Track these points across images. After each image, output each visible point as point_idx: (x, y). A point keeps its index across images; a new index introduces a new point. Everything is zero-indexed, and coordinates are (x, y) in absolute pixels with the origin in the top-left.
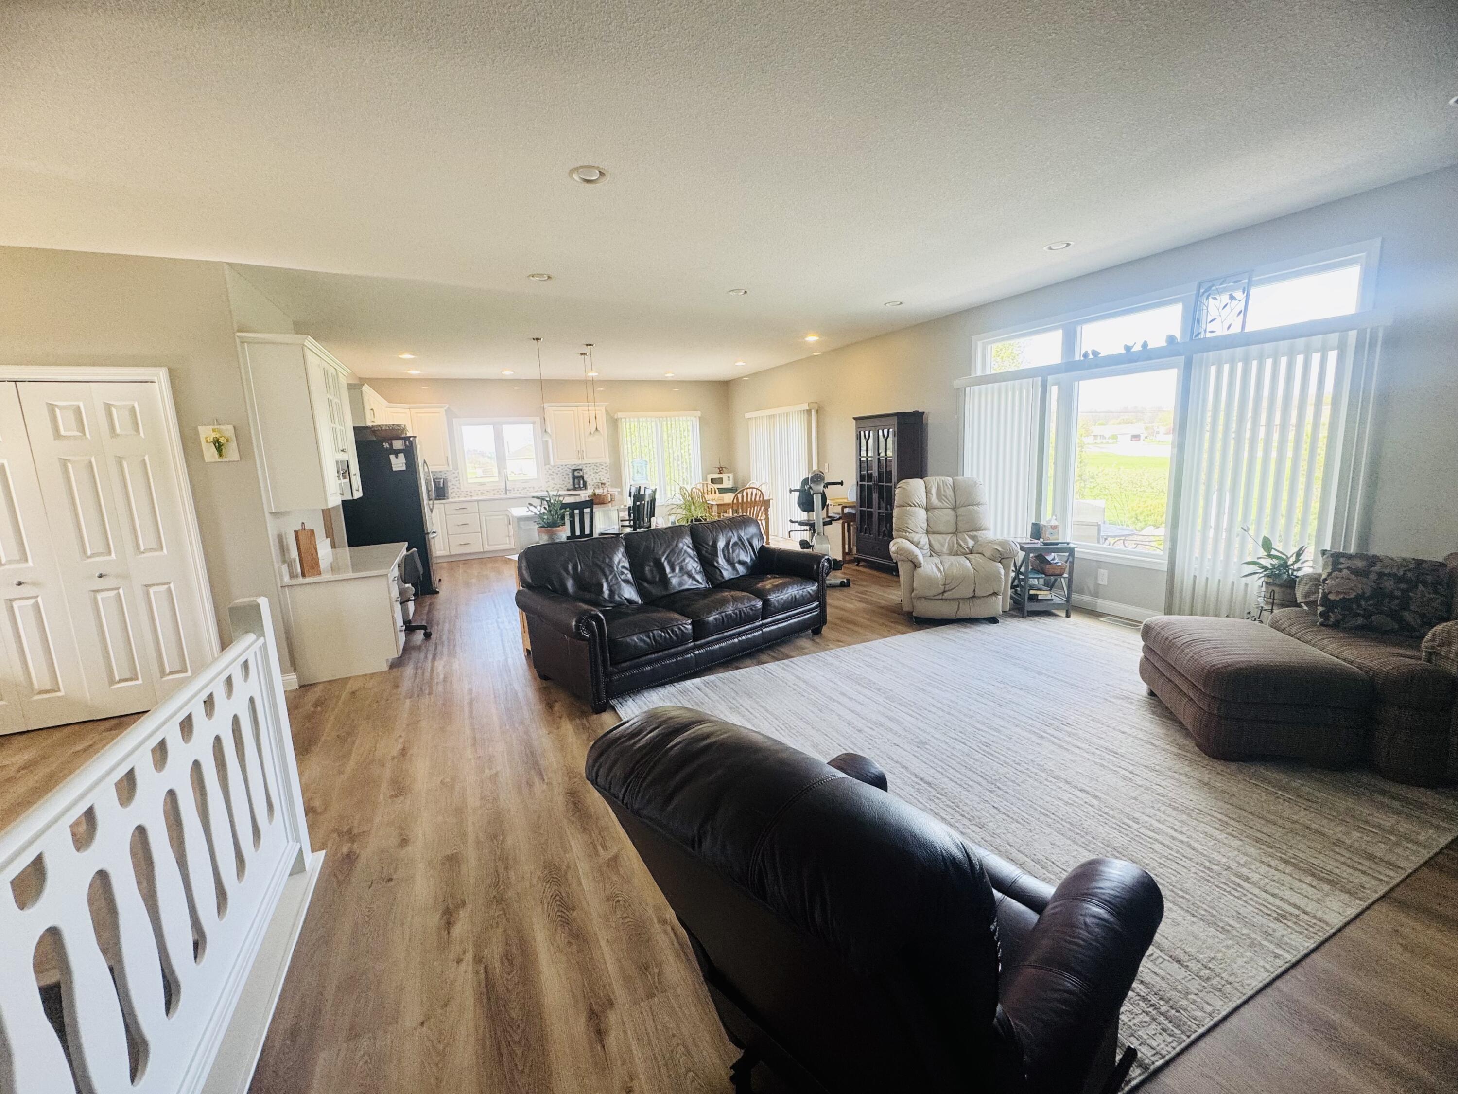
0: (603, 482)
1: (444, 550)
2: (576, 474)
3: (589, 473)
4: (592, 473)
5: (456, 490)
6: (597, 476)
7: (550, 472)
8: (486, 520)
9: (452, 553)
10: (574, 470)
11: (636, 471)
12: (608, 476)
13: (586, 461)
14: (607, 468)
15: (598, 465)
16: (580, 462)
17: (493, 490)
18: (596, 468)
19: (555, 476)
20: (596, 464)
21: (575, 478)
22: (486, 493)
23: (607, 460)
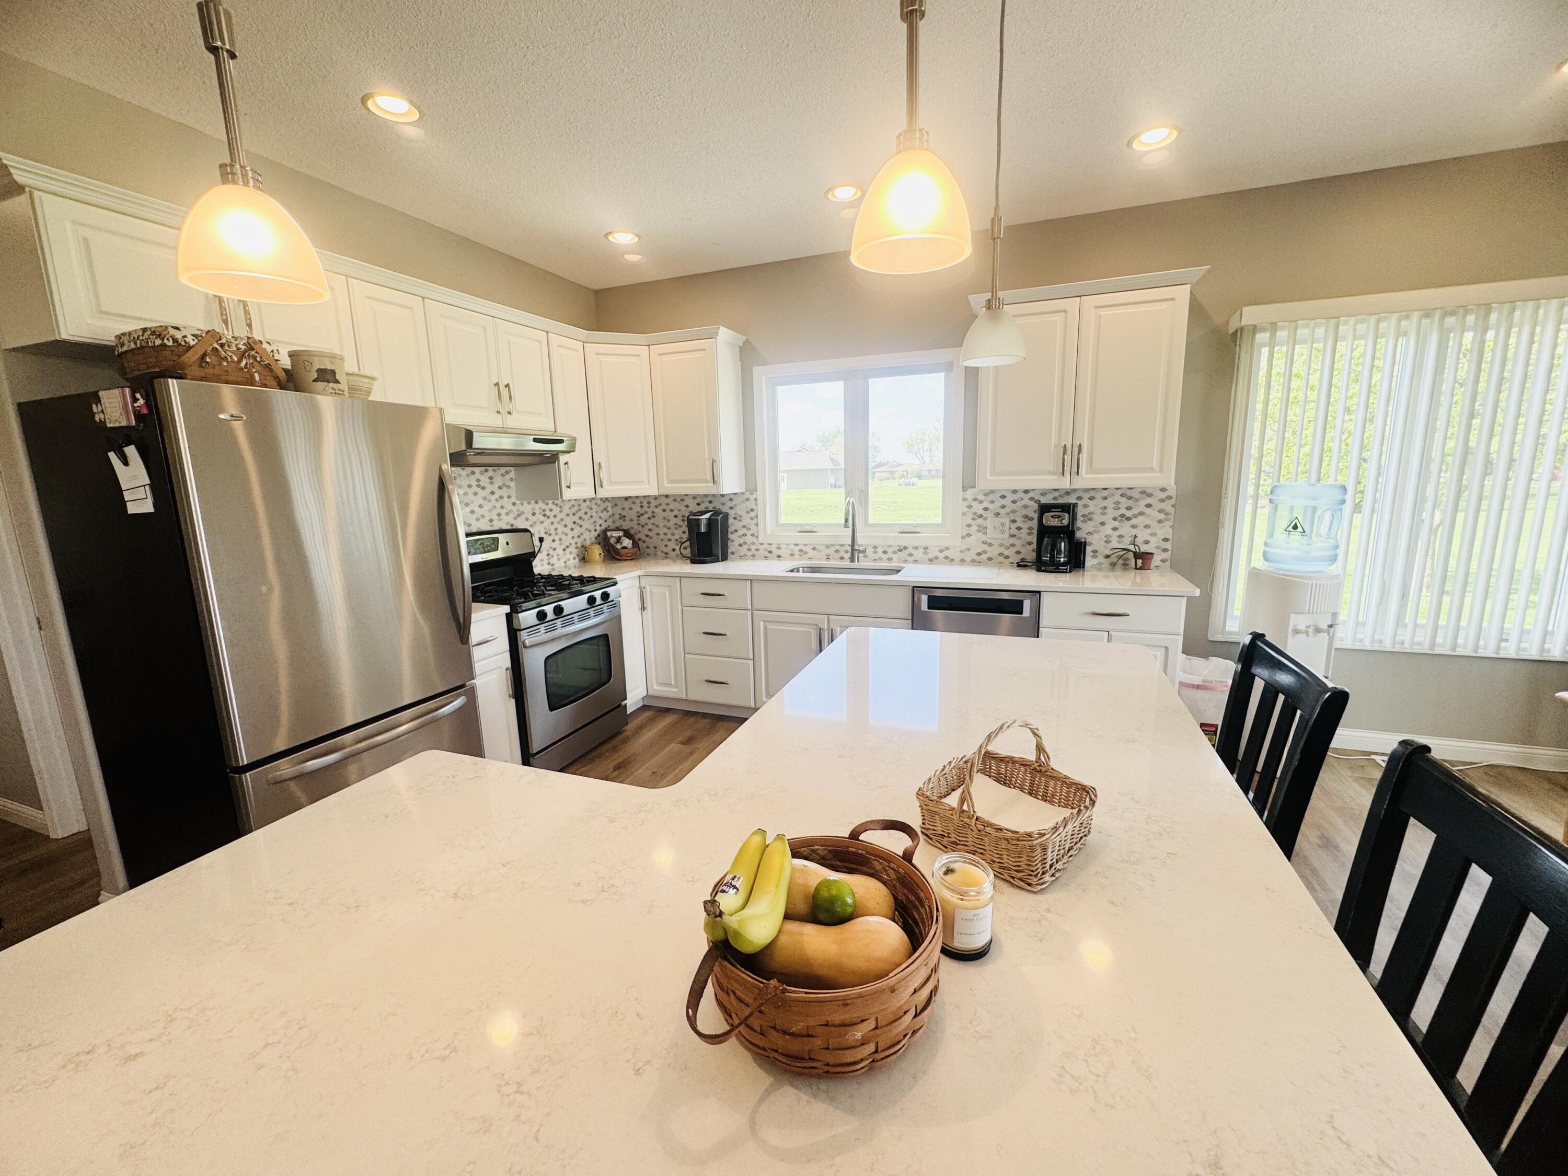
0: (1144, 548)
1: (676, 687)
2: (1051, 520)
3: (1098, 518)
4: (1109, 519)
5: (749, 539)
6: (1126, 529)
7: (978, 508)
8: (765, 628)
9: (691, 697)
10: (1044, 509)
11: (1283, 522)
12: (1166, 531)
13: (1085, 480)
14: (1167, 506)
15: (1136, 494)
16: (1064, 483)
17: (828, 547)
18: (1124, 502)
19: (991, 522)
20: (1126, 493)
21: (1044, 532)
22: (811, 553)
23: (1168, 479)
